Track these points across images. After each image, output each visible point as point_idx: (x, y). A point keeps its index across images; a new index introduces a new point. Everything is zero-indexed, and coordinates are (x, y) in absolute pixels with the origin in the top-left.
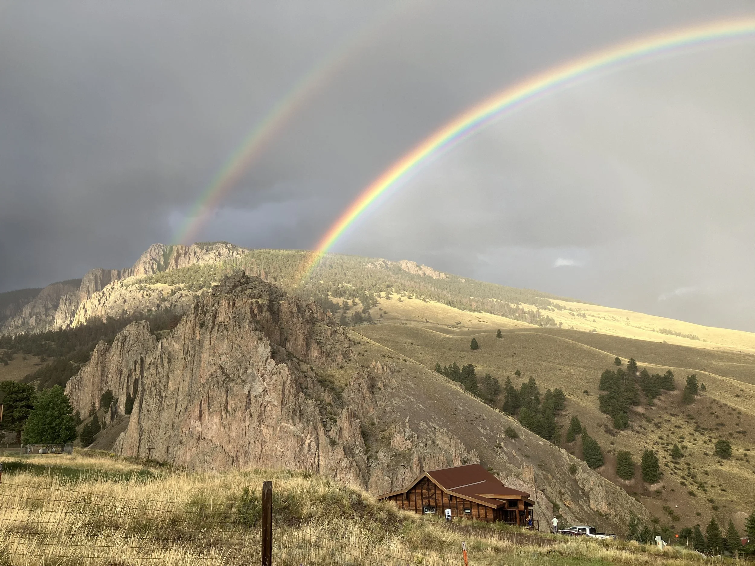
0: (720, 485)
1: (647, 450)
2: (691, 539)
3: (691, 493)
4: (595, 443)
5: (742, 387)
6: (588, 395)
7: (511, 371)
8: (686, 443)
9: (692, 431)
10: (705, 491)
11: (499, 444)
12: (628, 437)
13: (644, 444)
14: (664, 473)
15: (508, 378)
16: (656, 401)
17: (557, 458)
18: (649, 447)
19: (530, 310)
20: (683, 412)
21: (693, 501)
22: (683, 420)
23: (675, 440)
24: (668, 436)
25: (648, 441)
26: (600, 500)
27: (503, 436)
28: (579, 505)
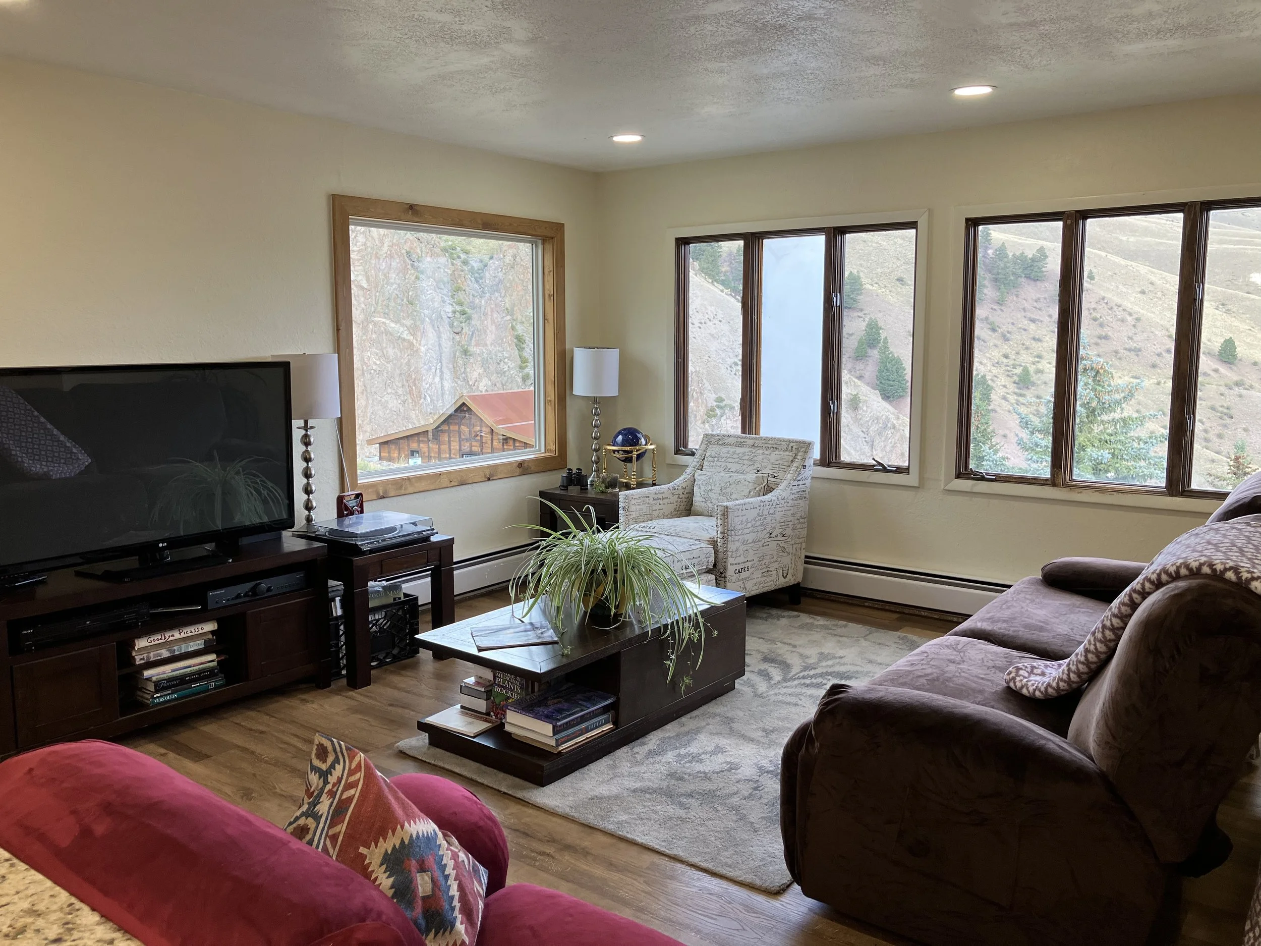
1: (979, 375)
4: (898, 362)
6: (903, 285)
8: (1043, 366)
16: (1011, 298)
18: (986, 370)
22: (1047, 329)
23: (1026, 358)
24: (1018, 353)
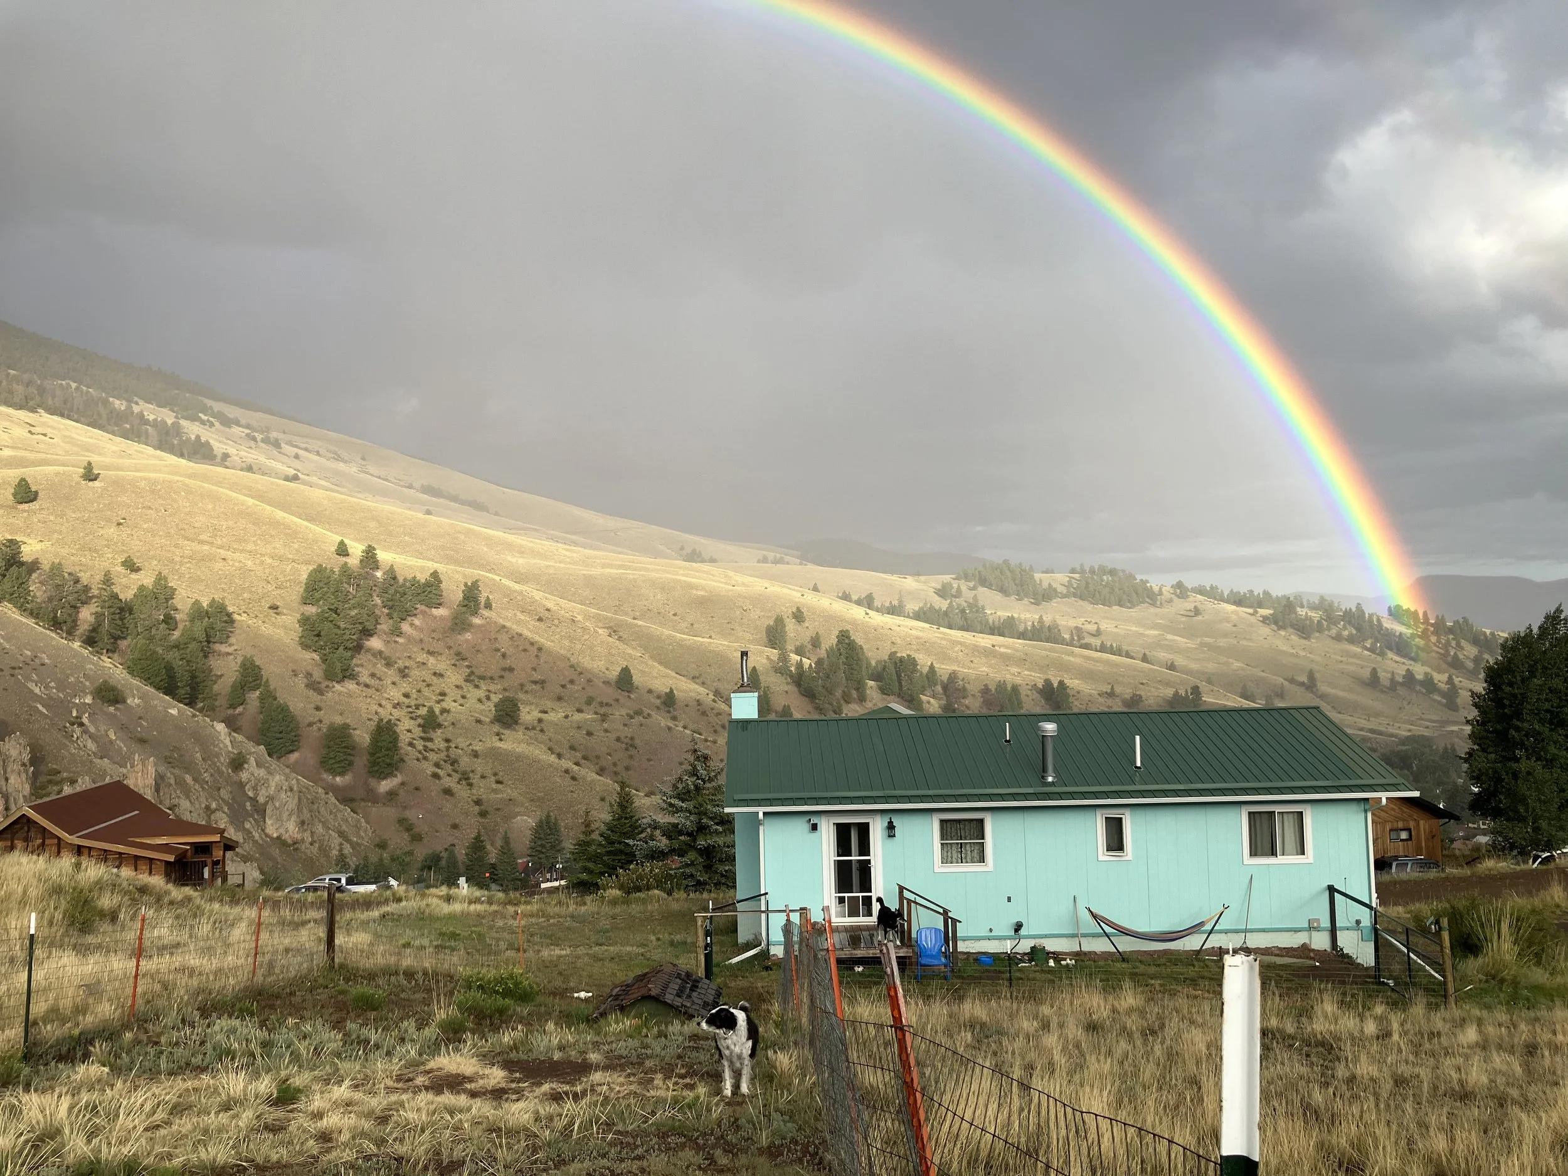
0: (495, 774)
1: (382, 720)
2: (438, 870)
3: (448, 792)
4: (284, 709)
5: (549, 605)
6: (277, 614)
7: (113, 558)
8: (448, 704)
9: (461, 682)
10: (470, 785)
11: (77, 717)
12: (350, 695)
13: (376, 707)
14: (406, 759)
15: (107, 574)
16: (405, 627)
17: (205, 742)
18: (387, 713)
19: (159, 419)
20: (450, 648)
21: (448, 805)
22: (448, 662)
23: (430, 699)
24: (419, 691)
25: (384, 703)
26: (285, 816)
27: (88, 700)
28: (245, 829)
